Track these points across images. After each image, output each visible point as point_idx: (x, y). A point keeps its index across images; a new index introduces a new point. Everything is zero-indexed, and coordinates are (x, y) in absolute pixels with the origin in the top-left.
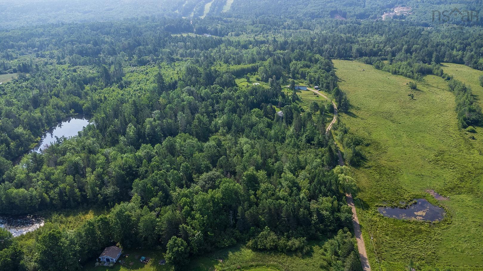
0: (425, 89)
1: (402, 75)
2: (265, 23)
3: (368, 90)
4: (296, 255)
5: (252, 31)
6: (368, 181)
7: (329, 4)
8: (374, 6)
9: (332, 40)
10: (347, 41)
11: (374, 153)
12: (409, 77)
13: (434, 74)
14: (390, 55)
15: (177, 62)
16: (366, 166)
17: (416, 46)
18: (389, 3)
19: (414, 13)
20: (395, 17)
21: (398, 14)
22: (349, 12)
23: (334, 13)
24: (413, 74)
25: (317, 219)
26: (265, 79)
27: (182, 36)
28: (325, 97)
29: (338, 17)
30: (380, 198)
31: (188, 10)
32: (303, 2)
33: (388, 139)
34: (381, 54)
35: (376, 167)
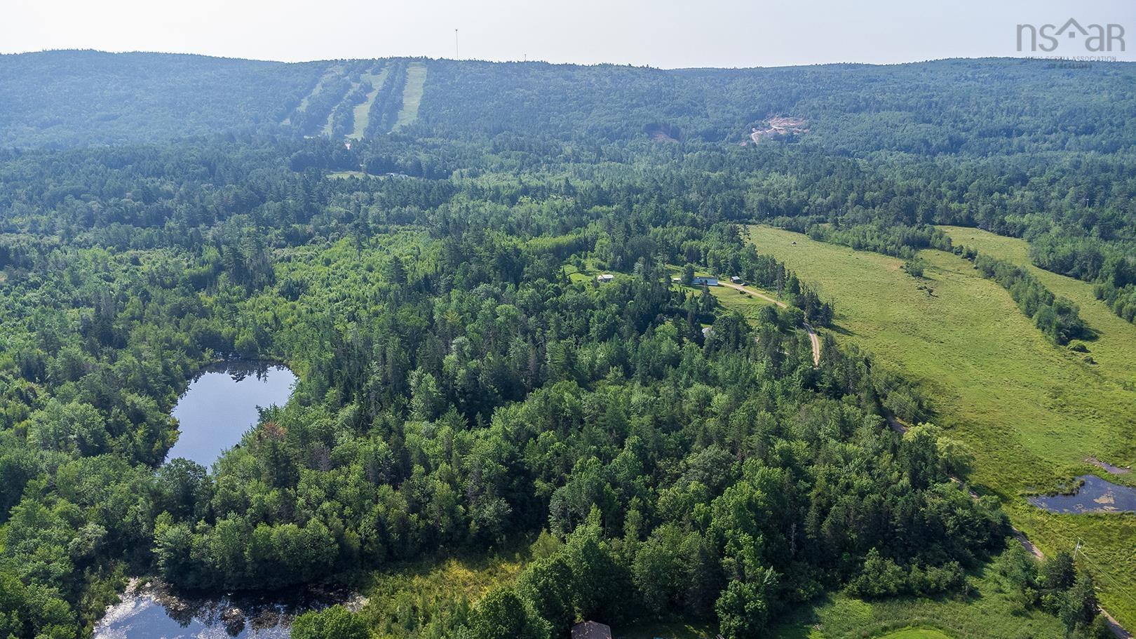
0: (935, 275)
1: (875, 250)
2: (522, 149)
3: (837, 281)
4: (952, 599)
5: (502, 166)
7: (636, 110)
8: (727, 116)
9: (696, 184)
10: (729, 186)
12: (893, 254)
13: (935, 248)
14: (831, 213)
16: (945, 424)
17: (871, 193)
18: (754, 111)
19: (814, 130)
20: (777, 137)
21: (782, 133)
22: (683, 127)
23: (652, 129)
24: (899, 248)
25: (955, 525)
26: (621, 264)
27: (352, 177)
28: (767, 298)
29: (661, 137)
30: (1017, 480)
31: (315, 120)
32: (580, 106)
33: (943, 372)
34: (809, 210)
35: (964, 425)
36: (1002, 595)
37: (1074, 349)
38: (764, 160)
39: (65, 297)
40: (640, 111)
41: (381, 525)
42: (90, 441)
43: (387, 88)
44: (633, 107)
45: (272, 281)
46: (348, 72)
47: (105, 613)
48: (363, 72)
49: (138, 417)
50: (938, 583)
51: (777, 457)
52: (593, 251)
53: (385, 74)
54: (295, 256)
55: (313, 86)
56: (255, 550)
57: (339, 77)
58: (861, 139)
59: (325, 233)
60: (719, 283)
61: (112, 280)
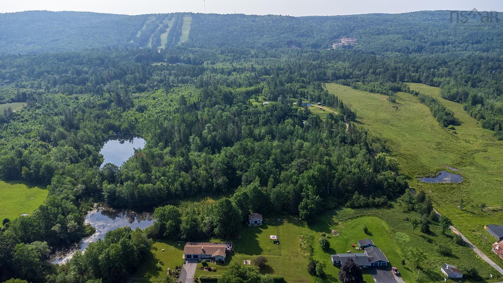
0: (402, 102)
1: (378, 92)
2: (233, 52)
3: (360, 104)
4: (383, 208)
5: (225, 60)
7: (283, 35)
8: (322, 37)
9: (306, 66)
10: (320, 67)
12: (385, 94)
13: (402, 91)
14: (362, 78)
16: (393, 155)
17: (379, 69)
18: (334, 35)
19: (360, 43)
20: (344, 46)
21: (346, 44)
22: (303, 42)
23: (289, 43)
24: (388, 92)
25: (387, 185)
26: (272, 98)
27: (162, 64)
28: (331, 111)
29: (294, 47)
30: (415, 172)
31: (144, 41)
32: (258, 34)
33: (396, 137)
34: (353, 77)
35: (400, 155)
36: (401, 207)
37: (450, 129)
38: (336, 56)
39: (52, 112)
40: (285, 35)
41: (182, 185)
42: (73, 159)
43: (175, 27)
44: (282, 34)
45: (133, 106)
46: (157, 20)
47: (88, 213)
48: (164, 19)
49: (89, 153)
50: (378, 203)
51: (325, 162)
52: (262, 93)
53: (174, 20)
54: (141, 96)
55: (143, 25)
56: (138, 192)
57: (153, 22)
58: (380, 47)
59: (152, 87)
60: (312, 105)
61: (69, 106)
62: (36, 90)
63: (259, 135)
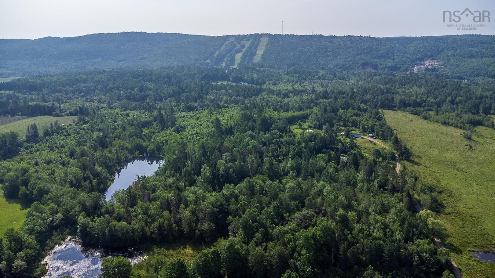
0: (480, 140)
1: (452, 125)
2: (299, 73)
3: (423, 139)
5: (288, 81)
6: (452, 227)
7: (359, 57)
8: (404, 59)
9: (373, 91)
10: (388, 92)
11: (450, 200)
12: (461, 128)
13: (484, 126)
14: (435, 106)
15: (223, 108)
16: (446, 212)
17: (460, 98)
18: (419, 57)
19: (446, 66)
20: (427, 70)
21: (430, 67)
22: (380, 64)
23: (364, 65)
24: (464, 125)
25: (418, 261)
26: (318, 126)
27: (222, 84)
28: (383, 145)
29: (369, 69)
30: (470, 243)
31: (219, 60)
32: (333, 54)
33: (459, 187)
34: (425, 104)
35: (456, 213)
38: (414, 80)
40: (361, 57)
41: (160, 227)
42: (75, 182)
43: (250, 47)
44: (358, 55)
45: (173, 124)
46: (236, 40)
47: (54, 248)
48: (242, 40)
49: (97, 175)
51: (338, 218)
53: (251, 40)
54: (186, 115)
55: (221, 46)
56: (110, 230)
57: (232, 42)
58: (470, 71)
59: (202, 107)
60: (362, 136)
61: (116, 122)
62: (100, 104)
63: (283, 170)
